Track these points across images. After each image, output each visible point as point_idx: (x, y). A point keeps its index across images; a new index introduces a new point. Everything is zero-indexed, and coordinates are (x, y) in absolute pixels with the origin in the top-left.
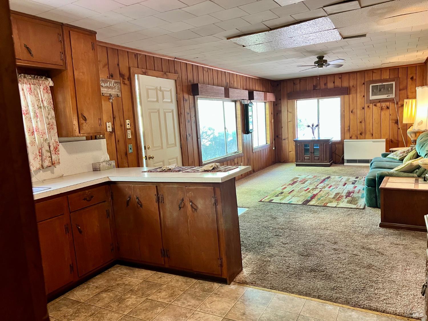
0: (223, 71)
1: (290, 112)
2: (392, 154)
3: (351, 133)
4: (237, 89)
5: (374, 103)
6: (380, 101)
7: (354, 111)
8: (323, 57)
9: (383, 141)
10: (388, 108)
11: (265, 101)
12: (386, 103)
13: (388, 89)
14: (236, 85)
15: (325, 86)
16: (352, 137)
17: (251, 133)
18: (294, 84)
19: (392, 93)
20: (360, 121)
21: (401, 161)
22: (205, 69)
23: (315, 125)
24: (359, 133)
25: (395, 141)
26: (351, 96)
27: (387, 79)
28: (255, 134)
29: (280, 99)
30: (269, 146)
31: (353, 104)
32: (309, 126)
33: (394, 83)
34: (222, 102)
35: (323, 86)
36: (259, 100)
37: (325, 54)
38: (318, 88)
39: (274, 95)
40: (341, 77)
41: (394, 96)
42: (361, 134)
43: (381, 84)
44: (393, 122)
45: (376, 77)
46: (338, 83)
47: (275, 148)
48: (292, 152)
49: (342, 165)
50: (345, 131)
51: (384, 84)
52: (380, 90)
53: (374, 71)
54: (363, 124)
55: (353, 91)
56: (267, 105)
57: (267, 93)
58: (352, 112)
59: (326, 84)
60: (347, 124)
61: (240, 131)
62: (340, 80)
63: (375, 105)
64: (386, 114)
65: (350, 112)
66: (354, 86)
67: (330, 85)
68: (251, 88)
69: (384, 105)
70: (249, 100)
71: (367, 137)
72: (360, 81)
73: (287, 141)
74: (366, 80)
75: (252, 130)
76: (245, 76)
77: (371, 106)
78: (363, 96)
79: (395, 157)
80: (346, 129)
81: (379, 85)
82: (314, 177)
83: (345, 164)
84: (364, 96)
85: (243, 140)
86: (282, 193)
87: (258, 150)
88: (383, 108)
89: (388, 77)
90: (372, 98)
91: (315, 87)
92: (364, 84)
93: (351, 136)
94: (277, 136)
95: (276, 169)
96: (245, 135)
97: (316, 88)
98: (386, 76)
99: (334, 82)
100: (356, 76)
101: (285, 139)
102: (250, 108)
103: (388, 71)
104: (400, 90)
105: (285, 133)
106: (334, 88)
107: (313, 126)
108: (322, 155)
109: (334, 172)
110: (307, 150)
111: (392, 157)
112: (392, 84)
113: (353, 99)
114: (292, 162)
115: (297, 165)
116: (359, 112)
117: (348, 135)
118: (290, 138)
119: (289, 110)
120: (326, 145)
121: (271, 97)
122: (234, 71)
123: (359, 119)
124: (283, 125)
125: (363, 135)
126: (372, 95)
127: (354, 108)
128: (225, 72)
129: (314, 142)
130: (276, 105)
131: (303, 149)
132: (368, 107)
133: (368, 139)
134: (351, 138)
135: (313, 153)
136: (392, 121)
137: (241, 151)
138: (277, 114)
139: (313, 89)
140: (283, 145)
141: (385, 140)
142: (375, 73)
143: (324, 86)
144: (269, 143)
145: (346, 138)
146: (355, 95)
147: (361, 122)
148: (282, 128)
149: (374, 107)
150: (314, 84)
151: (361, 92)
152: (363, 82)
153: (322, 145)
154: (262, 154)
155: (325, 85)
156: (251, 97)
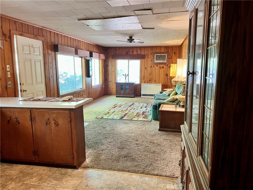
0: (74, 38)
1: (113, 66)
2: (165, 92)
3: (145, 80)
4: (82, 50)
5: (156, 64)
6: (160, 63)
8: (132, 37)
9: (160, 85)
10: (163, 67)
11: (99, 59)
12: (162, 65)
13: (163, 58)
14: (82, 48)
17: (91, 77)
18: (116, 50)
19: (165, 60)
21: (169, 96)
22: (63, 36)
23: (127, 75)
24: (149, 80)
25: (166, 85)
26: (145, 59)
27: (163, 52)
28: (93, 78)
29: (108, 58)
30: (101, 85)
31: (146, 64)
32: (123, 75)
33: (166, 54)
34: (73, 57)
35: (131, 53)
36: (96, 58)
37: (133, 36)
38: (129, 54)
39: (104, 55)
40: (141, 49)
41: (166, 62)
42: (150, 81)
43: (160, 54)
44: (165, 75)
45: (158, 51)
46: (139, 52)
47: (105, 86)
48: (114, 89)
49: (140, 97)
50: (142, 78)
51: (161, 54)
52: (160, 58)
53: (157, 47)
54: (151, 75)
55: (146, 56)
56: (101, 61)
57: (101, 54)
59: (133, 52)
60: (143, 75)
61: (84, 75)
63: (157, 66)
64: (162, 70)
65: (145, 68)
66: (147, 54)
67: (135, 53)
68: (91, 50)
69: (161, 66)
70: (90, 57)
71: (152, 82)
72: (150, 52)
73: (111, 83)
74: (153, 52)
75: (92, 75)
76: (87, 43)
77: (155, 66)
79: (166, 94)
80: (143, 77)
81: (160, 55)
82: (126, 103)
83: (141, 97)
84: (152, 60)
85: (86, 81)
86: (108, 113)
87: (95, 87)
89: (163, 51)
90: (156, 61)
91: (127, 53)
92: (152, 54)
94: (106, 80)
95: (105, 98)
96: (87, 78)
98: (163, 50)
99: (137, 51)
100: (148, 49)
101: (110, 82)
102: (90, 62)
103: (164, 48)
104: (169, 59)
105: (110, 78)
106: (137, 54)
107: (126, 75)
108: (130, 92)
109: (136, 101)
110: (122, 88)
111: (165, 94)
112: (166, 55)
113: (146, 62)
114: (114, 95)
115: (117, 97)
116: (149, 69)
117: (143, 81)
118: (113, 81)
119: (113, 65)
120: (132, 86)
121: (103, 56)
122: (81, 39)
123: (149, 72)
124: (109, 73)
125: (151, 81)
126: (156, 60)
127: (147, 67)
128: (75, 39)
129: (126, 84)
130: (106, 61)
131: (120, 87)
132: (154, 66)
133: (153, 83)
134: (145, 82)
135: (125, 90)
137: (84, 88)
138: (106, 66)
139: (126, 54)
140: (109, 85)
141: (161, 84)
142: (157, 48)
144: (101, 83)
145: (142, 82)
146: (147, 59)
147: (150, 74)
148: (109, 75)
149: (156, 66)
151: (150, 58)
153: (130, 86)
154: (97, 90)
156: (91, 55)
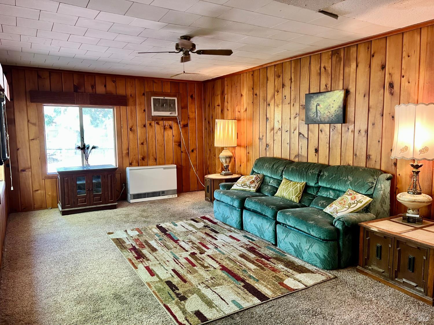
3: (131, 158)
5: (156, 120)
6: (164, 118)
7: (134, 128)
9: (173, 168)
10: (171, 128)
12: (169, 122)
13: (170, 106)
15: (92, 90)
16: (133, 163)
19: (175, 111)
20: (142, 142)
24: (140, 157)
25: (179, 167)
26: (129, 108)
27: (169, 93)
31: (132, 119)
38: (82, 90)
40: (115, 80)
41: (177, 115)
42: (143, 159)
43: (162, 98)
44: (176, 145)
45: (156, 88)
46: (111, 87)
48: (39, 192)
50: (124, 155)
51: (166, 98)
52: (163, 105)
54: (145, 146)
55: (131, 101)
58: (131, 129)
60: (125, 147)
62: (113, 84)
63: (158, 123)
64: (169, 133)
65: (129, 130)
66: (132, 96)
67: (100, 89)
69: (167, 123)
71: (149, 163)
72: (139, 90)
73: (28, 173)
74: (147, 90)
77: (153, 123)
78: (143, 110)
80: (125, 152)
83: (129, 201)
84: (145, 111)
88: (166, 127)
89: (169, 91)
90: (154, 113)
91: (76, 88)
92: (144, 94)
93: (130, 162)
97: (79, 91)
98: (167, 89)
99: (105, 86)
100: (134, 83)
101: (24, 170)
103: (169, 84)
104: (182, 108)
105: (25, 159)
106: (106, 94)
108: (106, 193)
113: (131, 113)
114: (41, 208)
115: (64, 213)
116: (139, 131)
117: (127, 161)
118: (36, 168)
119: (32, 120)
123: (139, 139)
124: (20, 145)
125: (146, 160)
126: (154, 111)
127: (134, 125)
132: (150, 124)
133: (151, 165)
134: (131, 165)
136: (175, 143)
139: (73, 91)
140: (22, 180)
141: (175, 166)
142: (156, 82)
143: (90, 88)
145: (124, 165)
146: (132, 107)
147: (142, 144)
148: (17, 149)
149: (156, 125)
150: (75, 84)
151: (140, 104)
152: (143, 92)
155: (92, 88)
